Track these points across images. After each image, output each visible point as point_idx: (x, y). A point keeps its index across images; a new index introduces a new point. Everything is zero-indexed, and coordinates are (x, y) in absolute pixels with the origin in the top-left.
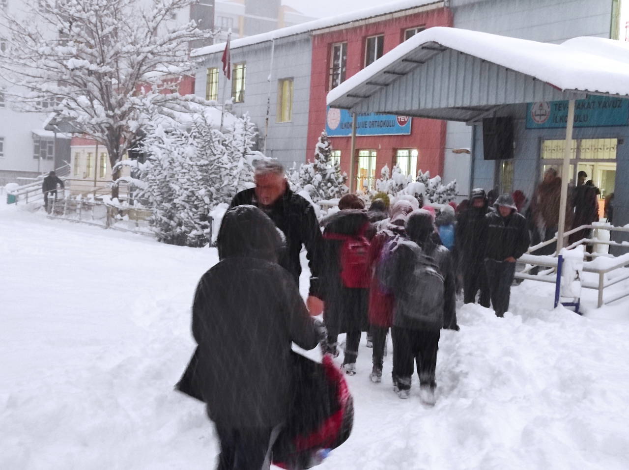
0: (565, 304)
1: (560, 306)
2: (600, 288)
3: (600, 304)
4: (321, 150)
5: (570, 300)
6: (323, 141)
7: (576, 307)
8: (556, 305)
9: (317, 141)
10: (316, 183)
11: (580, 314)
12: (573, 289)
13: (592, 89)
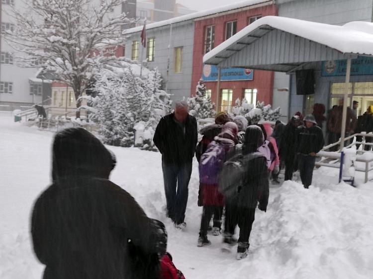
0: (345, 181)
1: (342, 182)
2: (366, 171)
3: (366, 180)
4: (200, 89)
5: (348, 178)
6: (201, 84)
7: (352, 182)
8: (340, 182)
9: (197, 84)
10: (197, 109)
11: (355, 186)
12: (350, 172)
13: (361, 52)
